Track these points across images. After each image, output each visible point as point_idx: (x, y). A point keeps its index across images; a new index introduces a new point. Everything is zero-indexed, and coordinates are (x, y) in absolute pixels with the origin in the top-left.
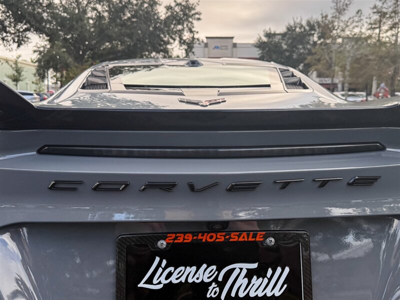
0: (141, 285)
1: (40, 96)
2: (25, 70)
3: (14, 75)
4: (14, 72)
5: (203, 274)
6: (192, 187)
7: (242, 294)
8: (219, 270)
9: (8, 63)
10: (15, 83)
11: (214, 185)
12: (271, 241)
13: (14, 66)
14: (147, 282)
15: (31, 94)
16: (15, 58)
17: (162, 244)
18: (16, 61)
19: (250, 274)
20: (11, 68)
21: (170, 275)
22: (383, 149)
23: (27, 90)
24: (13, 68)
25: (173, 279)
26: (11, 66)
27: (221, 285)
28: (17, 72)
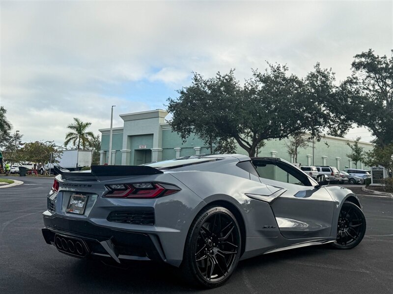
2: (364, 150)
3: (353, 154)
4: (354, 152)
9: (349, 145)
10: (355, 162)
13: (354, 147)
15: (364, 172)
16: (355, 140)
18: (356, 143)
20: (352, 149)
23: (361, 169)
24: (353, 149)
26: (352, 147)
28: (356, 153)
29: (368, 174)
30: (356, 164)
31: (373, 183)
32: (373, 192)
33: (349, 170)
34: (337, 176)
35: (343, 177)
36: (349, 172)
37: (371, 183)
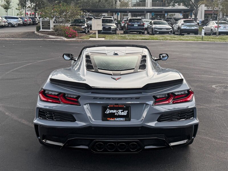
0: (105, 113)
1: (22, 19)
2: (12, 1)
3: (5, 4)
4: (6, 3)
5: (115, 111)
6: (113, 99)
7: (120, 115)
8: (117, 111)
10: (6, 10)
11: (116, 98)
12: (125, 107)
14: (107, 112)
15: (17, 18)
17: (109, 107)
19: (121, 112)
21: (110, 111)
22: (142, 93)
25: (110, 112)
27: (117, 113)
28: (7, 3)
29: (20, 19)
30: (7, 12)
31: (42, 29)
32: (48, 36)
33: (6, 17)
34: (2, 22)
35: (5, 23)
36: (6, 18)
37: (40, 29)
